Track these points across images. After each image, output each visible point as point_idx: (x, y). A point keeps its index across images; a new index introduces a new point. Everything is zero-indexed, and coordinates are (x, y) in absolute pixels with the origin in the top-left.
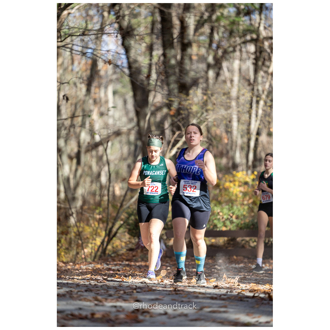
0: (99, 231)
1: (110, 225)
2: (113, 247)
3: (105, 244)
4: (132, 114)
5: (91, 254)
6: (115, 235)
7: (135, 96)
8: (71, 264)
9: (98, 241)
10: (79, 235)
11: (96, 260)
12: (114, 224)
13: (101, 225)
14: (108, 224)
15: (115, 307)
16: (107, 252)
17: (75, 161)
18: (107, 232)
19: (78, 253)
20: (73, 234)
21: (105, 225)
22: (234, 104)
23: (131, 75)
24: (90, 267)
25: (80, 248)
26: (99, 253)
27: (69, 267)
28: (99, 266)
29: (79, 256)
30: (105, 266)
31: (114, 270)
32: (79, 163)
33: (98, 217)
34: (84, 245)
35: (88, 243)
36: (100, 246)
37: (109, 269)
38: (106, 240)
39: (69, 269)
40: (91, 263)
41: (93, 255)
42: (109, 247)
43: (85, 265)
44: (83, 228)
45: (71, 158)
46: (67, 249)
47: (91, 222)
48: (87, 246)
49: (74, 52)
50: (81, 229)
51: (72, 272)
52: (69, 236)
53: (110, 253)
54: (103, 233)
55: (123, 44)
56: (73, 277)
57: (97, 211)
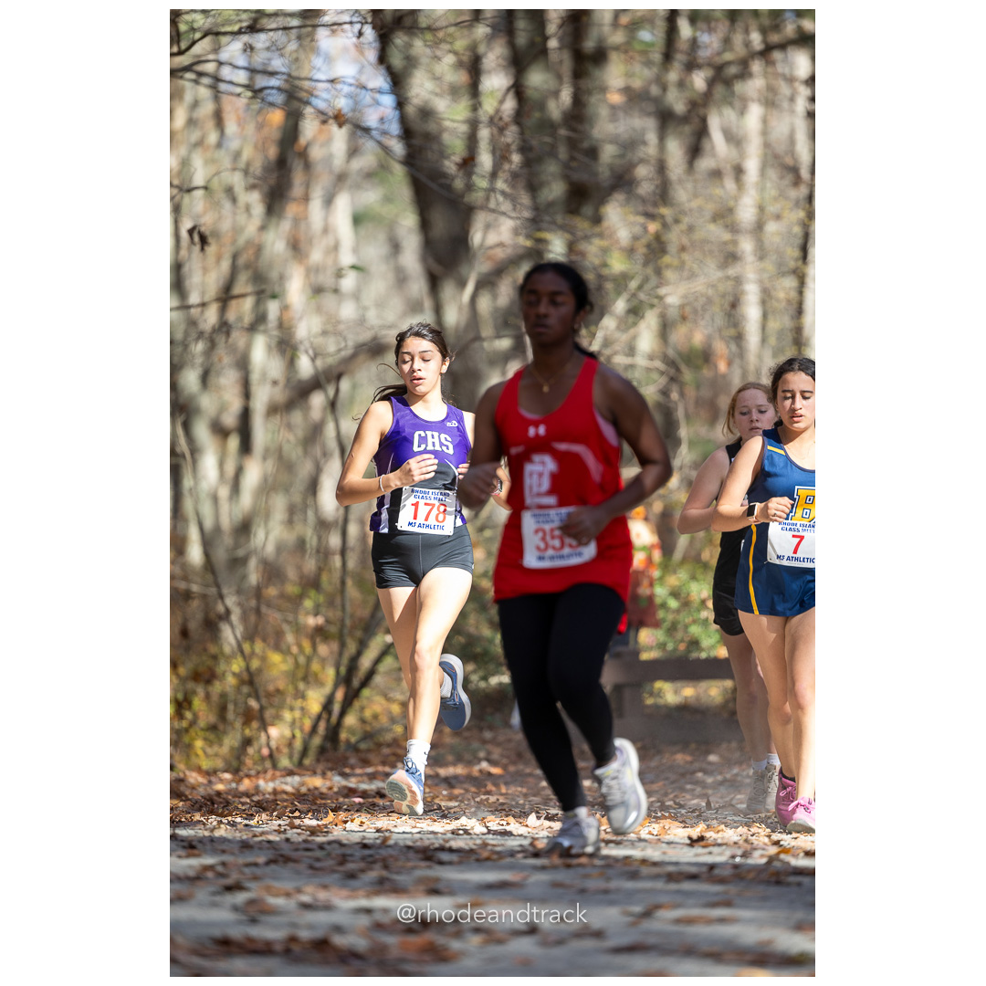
0: (315, 666)
1: (352, 648)
2: (363, 721)
3: (336, 708)
4: (418, 286)
5: (290, 744)
6: (366, 681)
7: (425, 225)
8: (227, 776)
9: (314, 702)
10: (250, 680)
11: (307, 762)
12: (363, 645)
13: (323, 649)
14: (343, 645)
15: (368, 911)
16: (343, 736)
17: (234, 443)
18: (343, 670)
19: (247, 742)
20: (231, 680)
21: (335, 646)
22: (747, 246)
23: (410, 161)
24: (290, 784)
25: (255, 724)
26: (317, 741)
27: (220, 787)
28: (317, 782)
29: (250, 751)
30: (338, 781)
31: (364, 794)
32: (246, 447)
33: (312, 621)
34: (268, 714)
35: (281, 707)
36: (319, 717)
37: (351, 792)
38: (340, 695)
39: (219, 794)
40: (291, 773)
41: (298, 744)
42: (350, 720)
43: (273, 779)
44: (264, 659)
45: (220, 431)
46: (213, 728)
47: (290, 638)
48: (278, 717)
49: (223, 87)
50: (255, 664)
51: (228, 803)
52: (217, 687)
53: (353, 740)
54: (330, 674)
55: (382, 59)
56: (230, 818)
57: (308, 604)
